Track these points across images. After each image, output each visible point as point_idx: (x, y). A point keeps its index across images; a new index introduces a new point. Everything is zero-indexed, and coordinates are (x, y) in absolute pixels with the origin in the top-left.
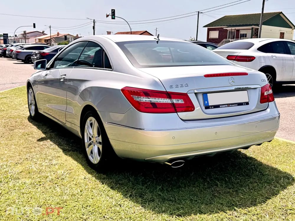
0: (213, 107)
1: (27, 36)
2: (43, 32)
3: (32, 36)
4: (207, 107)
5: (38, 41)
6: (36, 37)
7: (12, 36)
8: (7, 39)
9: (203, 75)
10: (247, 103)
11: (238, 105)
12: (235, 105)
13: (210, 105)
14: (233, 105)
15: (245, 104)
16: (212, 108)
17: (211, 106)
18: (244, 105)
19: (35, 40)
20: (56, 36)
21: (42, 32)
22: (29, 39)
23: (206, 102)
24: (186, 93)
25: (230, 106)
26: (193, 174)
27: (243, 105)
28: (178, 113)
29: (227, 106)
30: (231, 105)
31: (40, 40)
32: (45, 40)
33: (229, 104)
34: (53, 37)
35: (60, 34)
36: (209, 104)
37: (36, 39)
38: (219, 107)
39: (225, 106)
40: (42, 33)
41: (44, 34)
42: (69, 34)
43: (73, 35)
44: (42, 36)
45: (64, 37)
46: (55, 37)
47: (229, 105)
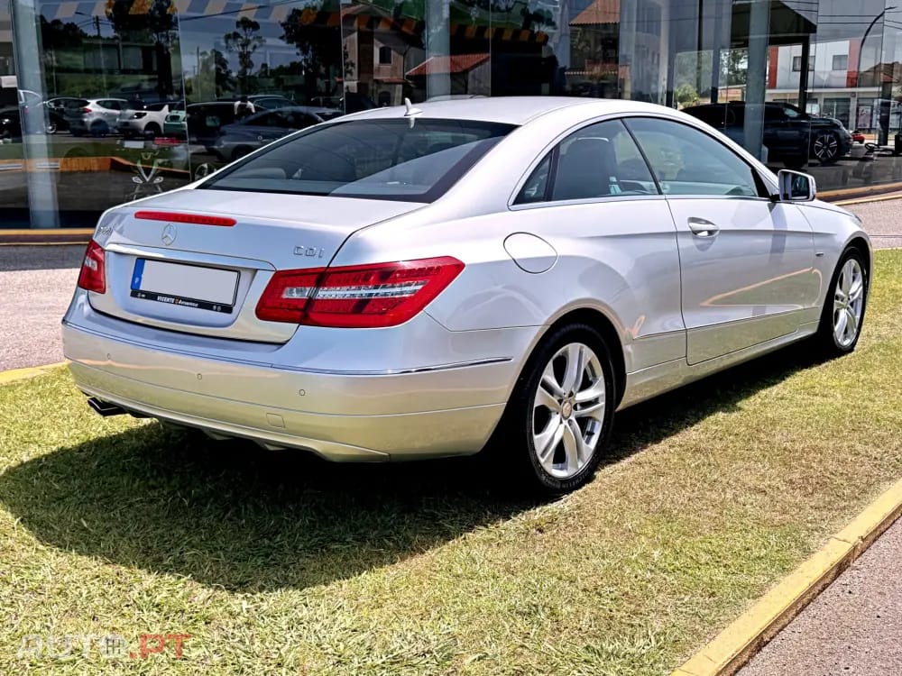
0: (143, 296)
4: (135, 292)
10: (227, 309)
11: (198, 307)
12: (191, 304)
13: (140, 289)
14: (187, 304)
15: (219, 308)
16: (141, 297)
17: (143, 292)
18: (216, 310)
23: (137, 280)
25: (180, 302)
27: (211, 309)
29: (173, 302)
30: (182, 300)
33: (185, 299)
36: (139, 286)
38: (156, 299)
39: (168, 299)
47: (178, 299)
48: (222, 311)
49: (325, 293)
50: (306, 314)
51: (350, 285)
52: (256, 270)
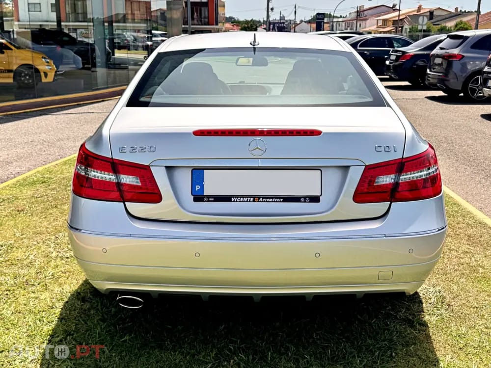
0: (212, 199)
1: (364, 15)
2: (394, 6)
3: (373, 15)
4: (200, 198)
5: (381, 24)
6: (379, 16)
7: (339, 16)
8: (321, 22)
9: (191, 131)
10: (315, 199)
11: (283, 201)
12: (275, 200)
13: (205, 194)
14: (270, 200)
15: (308, 200)
16: (208, 201)
17: (209, 197)
18: (305, 202)
19: (376, 21)
20: (415, 13)
21: (391, 6)
22: (366, 19)
23: (198, 187)
24: (148, 164)
25: (261, 200)
26: (223, 326)
27: (299, 201)
28: (126, 203)
29: (251, 200)
30: (263, 198)
31: (385, 21)
32: (395, 22)
33: (259, 197)
34: (409, 16)
35: (423, 9)
36: (203, 192)
37: (378, 20)
38: (230, 201)
39: (245, 199)
40: (392, 8)
41: (394, 10)
42: (439, 9)
43: (448, 10)
44: (391, 13)
45: (428, 14)
46: (411, 14)
47: (256, 198)
48: (311, 201)
49: (405, 177)
50: (393, 194)
51: (414, 171)
52: (348, 167)
